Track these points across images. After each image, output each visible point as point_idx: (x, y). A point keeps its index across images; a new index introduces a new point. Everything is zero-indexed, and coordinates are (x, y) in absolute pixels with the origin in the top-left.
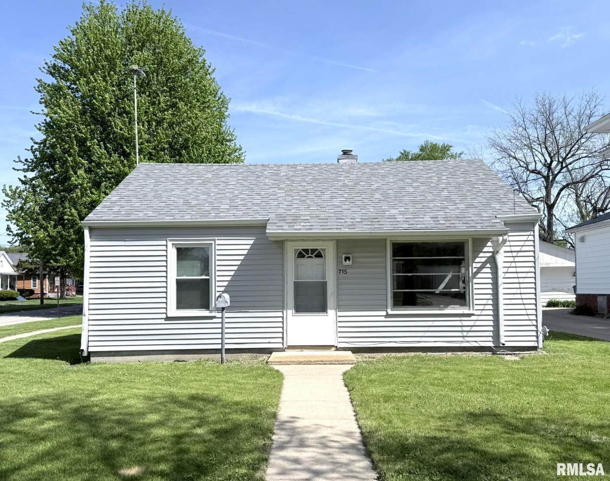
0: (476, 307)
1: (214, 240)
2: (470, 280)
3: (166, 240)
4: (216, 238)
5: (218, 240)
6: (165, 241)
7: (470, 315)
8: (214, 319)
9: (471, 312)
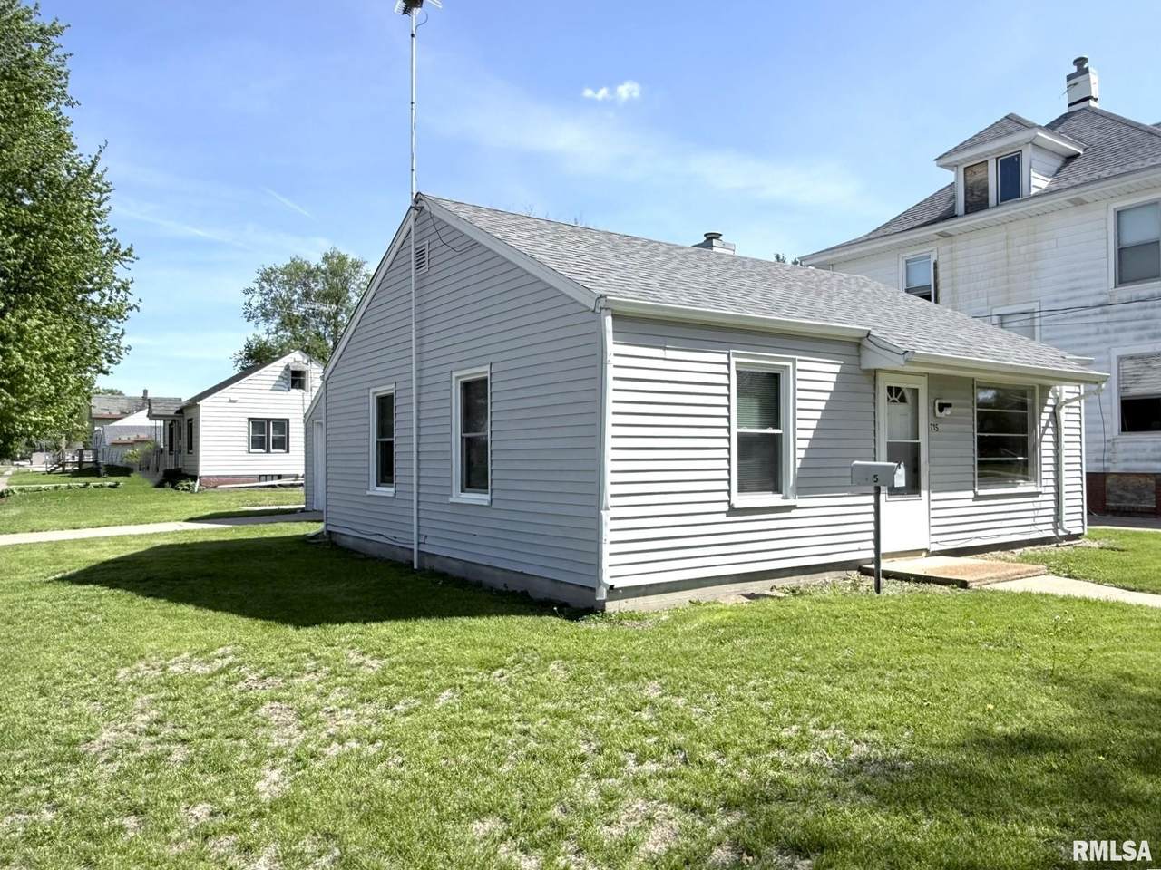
0: (1044, 482)
1: (794, 361)
2: (1038, 444)
3: (729, 354)
4: (797, 357)
5: (800, 360)
6: (725, 356)
7: (1037, 494)
8: (793, 511)
9: (1040, 489)
